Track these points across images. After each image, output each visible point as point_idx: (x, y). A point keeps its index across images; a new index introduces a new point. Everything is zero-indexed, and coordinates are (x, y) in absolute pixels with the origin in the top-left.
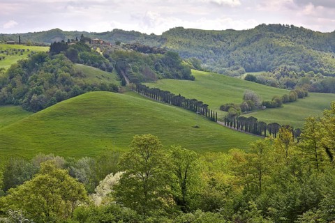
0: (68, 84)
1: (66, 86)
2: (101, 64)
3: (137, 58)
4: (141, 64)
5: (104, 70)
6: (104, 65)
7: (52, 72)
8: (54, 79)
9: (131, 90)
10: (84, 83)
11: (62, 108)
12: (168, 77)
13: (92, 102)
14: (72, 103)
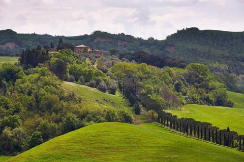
0: (56, 111)
1: (54, 114)
2: (98, 82)
3: (148, 73)
4: (156, 82)
5: (103, 90)
6: (103, 84)
7: (29, 94)
8: (34, 104)
9: (151, 120)
10: (81, 110)
11: (58, 148)
12: (194, 101)
13: (103, 138)
14: (73, 139)
